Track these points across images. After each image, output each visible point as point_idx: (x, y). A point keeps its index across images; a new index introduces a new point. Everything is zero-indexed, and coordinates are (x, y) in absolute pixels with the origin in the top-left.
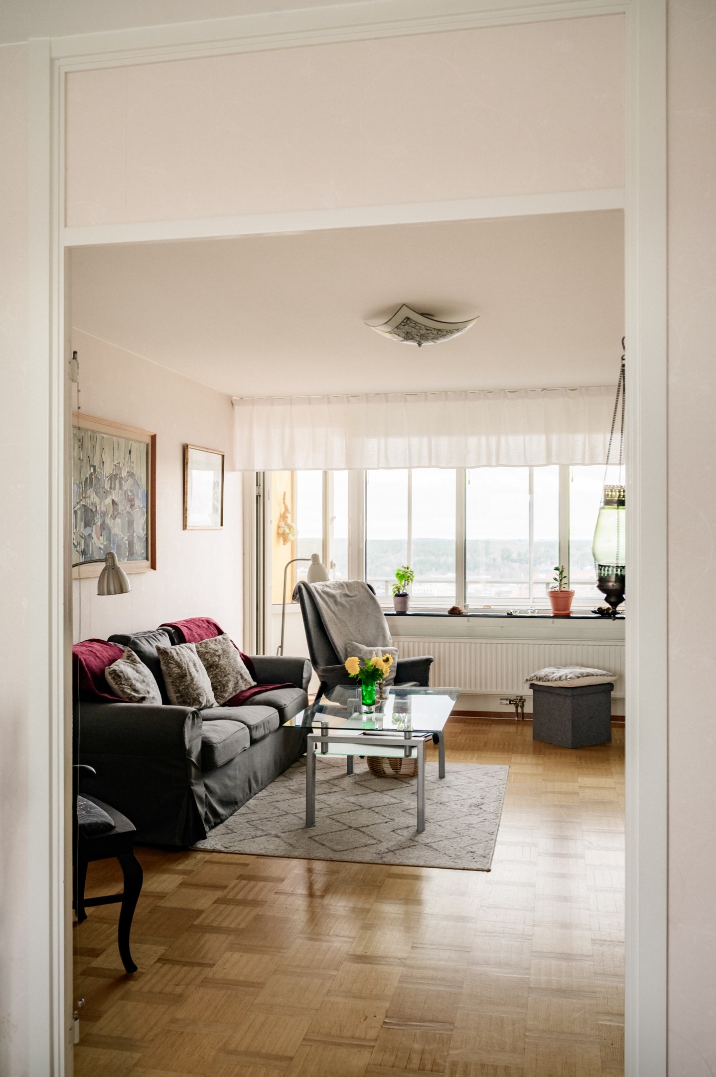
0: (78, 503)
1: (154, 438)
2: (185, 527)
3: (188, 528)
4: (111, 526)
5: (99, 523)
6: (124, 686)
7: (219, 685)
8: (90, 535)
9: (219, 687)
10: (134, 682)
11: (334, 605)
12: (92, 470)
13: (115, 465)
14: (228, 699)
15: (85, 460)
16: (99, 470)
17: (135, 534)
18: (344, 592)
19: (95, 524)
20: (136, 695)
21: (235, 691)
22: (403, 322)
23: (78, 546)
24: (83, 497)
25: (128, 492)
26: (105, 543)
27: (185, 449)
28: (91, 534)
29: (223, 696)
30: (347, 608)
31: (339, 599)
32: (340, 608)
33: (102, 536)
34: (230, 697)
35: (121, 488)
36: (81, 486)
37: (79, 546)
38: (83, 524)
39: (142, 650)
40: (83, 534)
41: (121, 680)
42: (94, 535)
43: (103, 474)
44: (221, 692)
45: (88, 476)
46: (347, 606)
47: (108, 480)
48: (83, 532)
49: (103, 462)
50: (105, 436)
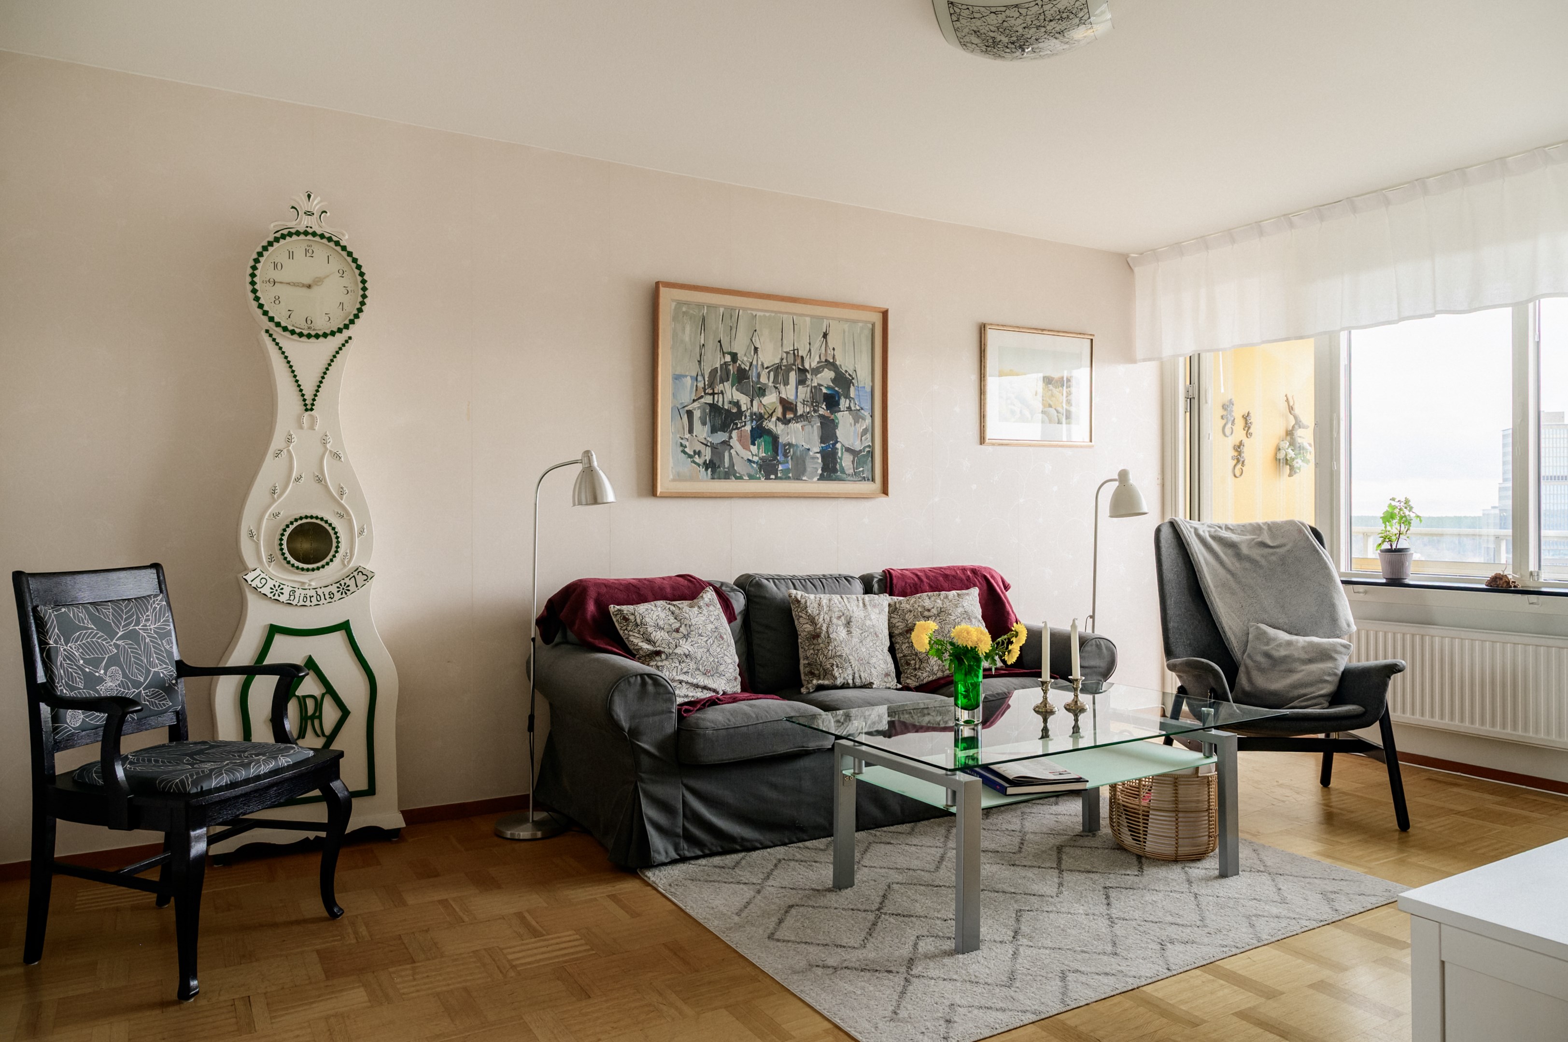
0: (694, 401)
1: (885, 314)
2: (982, 440)
3: (987, 441)
4: (779, 432)
5: (748, 428)
6: (631, 633)
7: (913, 660)
8: (726, 444)
9: (912, 662)
10: (650, 629)
11: (1234, 560)
12: (728, 358)
13: (787, 353)
14: (925, 681)
15: (711, 345)
16: (745, 359)
17: (838, 446)
18: (1260, 540)
19: (737, 428)
20: (646, 646)
21: (943, 672)
22: (951, 14)
23: (697, 456)
24: (705, 394)
25: (822, 388)
26: (764, 455)
27: (982, 329)
28: (729, 442)
29: (916, 675)
30: (1261, 567)
31: (1245, 550)
32: (1247, 565)
33: (754, 445)
34: (931, 679)
35: (801, 382)
36: (700, 378)
37: (699, 456)
38: (707, 428)
39: (767, 595)
40: (708, 441)
41: (628, 625)
42: (734, 442)
43: (755, 363)
44: (915, 669)
45: (718, 366)
46: (1263, 562)
47: (769, 372)
48: (708, 439)
49: (756, 349)
50: (759, 314)
